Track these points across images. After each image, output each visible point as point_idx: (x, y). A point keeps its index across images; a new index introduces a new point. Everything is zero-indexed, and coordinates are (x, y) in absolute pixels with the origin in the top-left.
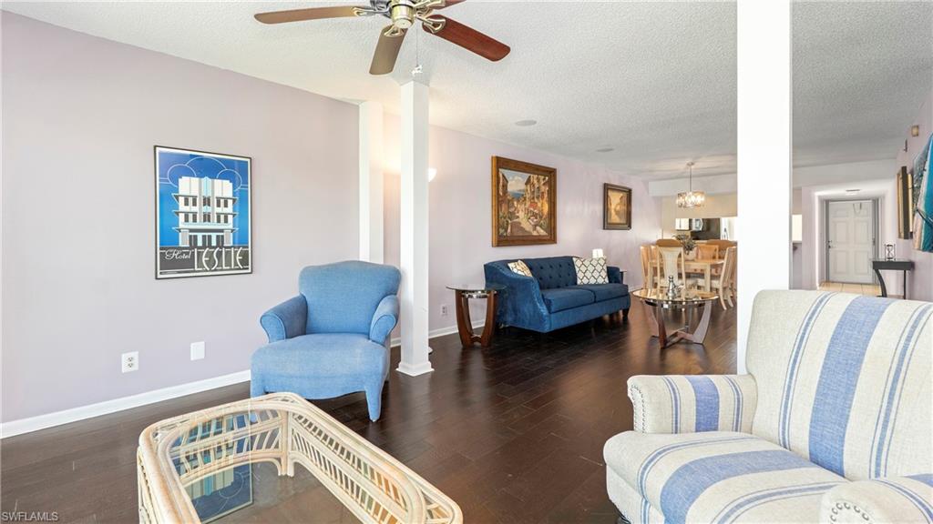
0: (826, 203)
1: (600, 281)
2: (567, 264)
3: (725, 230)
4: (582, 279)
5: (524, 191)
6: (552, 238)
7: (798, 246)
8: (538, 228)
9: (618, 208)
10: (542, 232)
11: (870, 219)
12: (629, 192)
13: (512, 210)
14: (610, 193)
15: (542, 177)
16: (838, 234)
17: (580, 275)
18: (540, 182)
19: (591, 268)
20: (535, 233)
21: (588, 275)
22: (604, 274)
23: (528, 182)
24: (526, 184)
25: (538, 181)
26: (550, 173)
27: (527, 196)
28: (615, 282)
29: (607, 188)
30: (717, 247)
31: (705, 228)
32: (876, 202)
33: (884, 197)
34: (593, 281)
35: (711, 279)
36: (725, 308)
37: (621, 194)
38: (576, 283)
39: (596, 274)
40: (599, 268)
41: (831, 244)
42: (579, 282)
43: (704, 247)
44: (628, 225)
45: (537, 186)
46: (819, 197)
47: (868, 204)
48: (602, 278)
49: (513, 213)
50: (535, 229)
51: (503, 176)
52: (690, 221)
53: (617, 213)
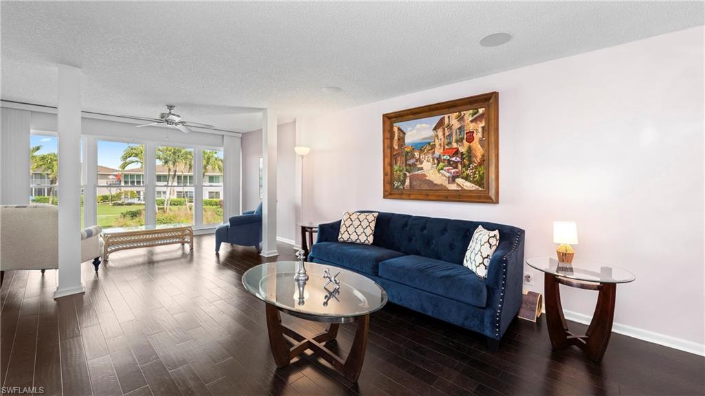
8: (459, 180)
10: (468, 186)
13: (411, 162)
15: (468, 113)
20: (453, 187)
23: (439, 125)
24: (435, 129)
26: (486, 102)
27: (437, 143)
42: (464, 262)
45: (456, 125)
49: (414, 165)
50: (453, 181)
51: (399, 129)
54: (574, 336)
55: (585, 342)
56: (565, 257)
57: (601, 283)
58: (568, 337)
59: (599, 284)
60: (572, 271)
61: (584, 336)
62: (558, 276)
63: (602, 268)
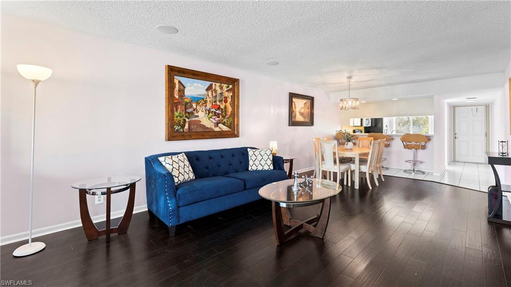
0: (453, 108)
1: (266, 168)
2: (242, 154)
3: (387, 126)
4: (252, 167)
5: (204, 95)
6: (233, 133)
7: (432, 138)
8: (220, 125)
9: (302, 111)
10: (225, 128)
11: (483, 118)
12: (312, 99)
13: (190, 110)
14: (294, 100)
15: (225, 86)
16: (461, 128)
17: (251, 163)
18: (223, 89)
19: (259, 158)
20: (217, 129)
21: (257, 163)
22: (269, 162)
23: (210, 88)
24: (207, 90)
25: (221, 88)
26: (233, 82)
27: (208, 100)
28: (278, 169)
29: (292, 96)
30: (372, 138)
31: (373, 125)
32: (487, 107)
33: (493, 104)
34: (260, 168)
35: (360, 165)
36: (371, 188)
37: (305, 101)
38: (248, 170)
39: (263, 162)
40: (266, 157)
41: (456, 136)
42: (250, 168)
43: (364, 139)
44: (311, 123)
45: (219, 91)
46: (448, 103)
47: (482, 109)
48: (268, 166)
49: (192, 113)
50: (217, 125)
51: (179, 82)
52: (362, 120)
53: (302, 114)
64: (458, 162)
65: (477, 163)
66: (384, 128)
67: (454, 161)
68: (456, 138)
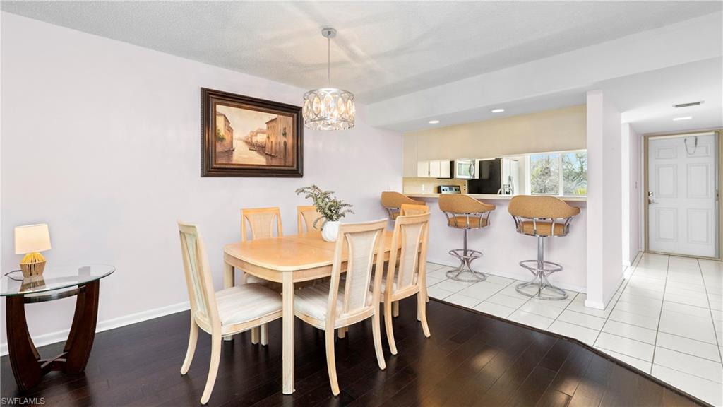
0: (645, 140)
3: (510, 178)
41: (651, 198)
47: (708, 139)
52: (452, 164)
54: (49, 361)
55: (64, 360)
56: (33, 268)
57: (80, 285)
58: (42, 366)
59: (77, 287)
60: (44, 284)
61: (62, 354)
62: (23, 295)
63: (80, 270)
64: (655, 253)
65: (698, 258)
66: (504, 181)
67: (645, 251)
68: (649, 202)
